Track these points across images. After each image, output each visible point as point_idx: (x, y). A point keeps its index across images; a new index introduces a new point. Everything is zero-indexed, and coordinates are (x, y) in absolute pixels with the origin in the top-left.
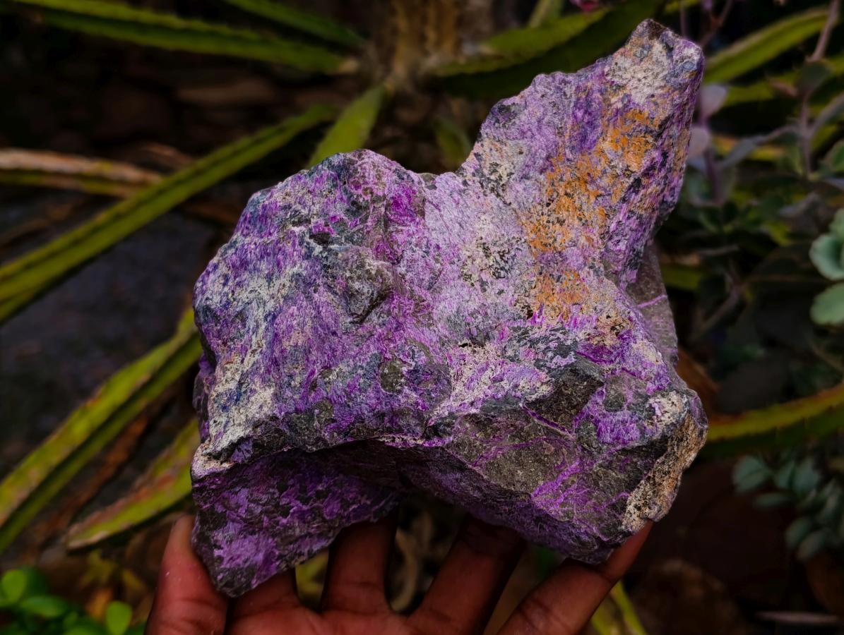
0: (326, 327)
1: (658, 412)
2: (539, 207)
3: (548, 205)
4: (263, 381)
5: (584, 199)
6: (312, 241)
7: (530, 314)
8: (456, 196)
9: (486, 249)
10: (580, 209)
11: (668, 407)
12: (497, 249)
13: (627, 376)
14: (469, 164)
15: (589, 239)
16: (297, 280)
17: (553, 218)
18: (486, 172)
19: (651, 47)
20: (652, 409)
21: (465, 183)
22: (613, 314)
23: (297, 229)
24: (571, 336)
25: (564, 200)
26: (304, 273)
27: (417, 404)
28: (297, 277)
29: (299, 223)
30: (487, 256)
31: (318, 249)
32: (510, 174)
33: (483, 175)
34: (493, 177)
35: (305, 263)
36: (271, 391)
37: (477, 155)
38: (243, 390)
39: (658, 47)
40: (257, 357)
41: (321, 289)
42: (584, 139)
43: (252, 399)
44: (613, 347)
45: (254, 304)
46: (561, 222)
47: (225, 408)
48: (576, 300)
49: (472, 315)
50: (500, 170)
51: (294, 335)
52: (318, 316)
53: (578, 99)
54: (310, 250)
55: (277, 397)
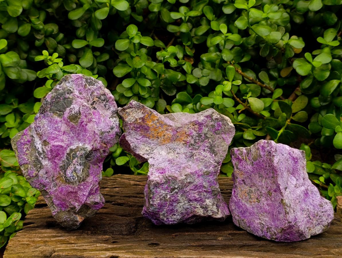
0: (195, 188)
1: (217, 118)
2: (159, 140)
3: (159, 138)
4: (204, 202)
5: (160, 130)
6: (173, 192)
7: (186, 143)
8: (155, 160)
9: (169, 153)
10: (162, 131)
11: (216, 116)
12: (169, 150)
13: (206, 123)
14: (146, 157)
15: (170, 130)
16: (183, 195)
17: (162, 137)
18: (148, 153)
19: (127, 112)
20: (216, 119)
21: (151, 158)
22: (190, 125)
23: (169, 196)
24: (195, 134)
25: (159, 134)
26: (181, 194)
27: (213, 167)
28: (182, 195)
29: (167, 196)
30: (171, 152)
31: (176, 190)
32: (149, 147)
33: (149, 153)
34: (149, 151)
35: (179, 194)
36: (207, 200)
37: (143, 155)
38: (205, 207)
39: (128, 110)
40: (198, 204)
41: (186, 189)
42: (146, 129)
43: (208, 204)
44: (198, 126)
45: (184, 206)
46: (164, 135)
47: (207, 211)
48: (185, 133)
49: (186, 156)
50: (148, 149)
51: (195, 195)
52: (192, 190)
53: (135, 130)
54: (176, 192)
55: (208, 198)
